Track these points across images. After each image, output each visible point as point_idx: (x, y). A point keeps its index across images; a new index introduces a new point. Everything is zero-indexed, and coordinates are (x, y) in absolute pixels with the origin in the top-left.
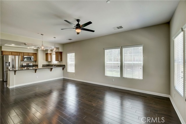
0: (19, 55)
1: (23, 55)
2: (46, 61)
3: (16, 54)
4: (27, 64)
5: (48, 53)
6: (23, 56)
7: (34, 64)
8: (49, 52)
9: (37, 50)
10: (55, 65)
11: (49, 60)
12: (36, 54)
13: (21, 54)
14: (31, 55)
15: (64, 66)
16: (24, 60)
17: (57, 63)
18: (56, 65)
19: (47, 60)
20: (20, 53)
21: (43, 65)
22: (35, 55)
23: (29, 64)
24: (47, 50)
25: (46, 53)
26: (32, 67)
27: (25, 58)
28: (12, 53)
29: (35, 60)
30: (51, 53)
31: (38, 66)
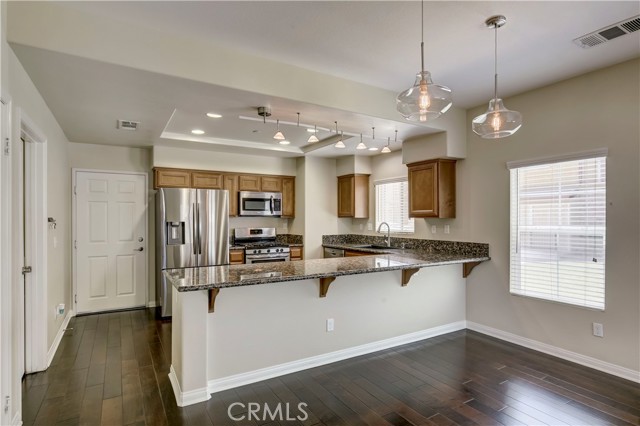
0: (220, 188)
1: (236, 188)
2: (340, 216)
3: (207, 181)
4: (252, 232)
5: (353, 176)
6: (239, 194)
7: (284, 230)
8: (359, 168)
9: (298, 161)
11: (359, 213)
12: (291, 180)
13: (228, 183)
14: (273, 188)
15: (480, 250)
16: (242, 212)
17: (412, 230)
18: (406, 240)
19: (345, 209)
20: (224, 175)
21: (326, 238)
22: (290, 185)
23: (260, 232)
24: (347, 159)
25: (339, 178)
26: (275, 246)
27: (245, 200)
28: (192, 177)
29: (289, 210)
30: (368, 175)
31: (302, 243)
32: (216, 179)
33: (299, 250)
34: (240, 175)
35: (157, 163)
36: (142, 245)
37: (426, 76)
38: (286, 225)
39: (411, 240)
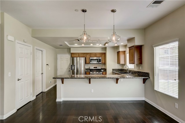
0: (85, 57)
1: (89, 57)
3: (82, 55)
5: (120, 52)
8: (121, 49)
10: (130, 71)
11: (122, 62)
13: (87, 55)
14: (99, 56)
15: (147, 75)
16: (91, 63)
21: (113, 70)
22: (104, 55)
24: (118, 47)
25: (117, 52)
26: (98, 71)
27: (91, 59)
28: (79, 55)
29: (104, 62)
30: (125, 51)
31: (106, 71)
32: (84, 55)
33: (105, 73)
34: (90, 53)
35: (71, 52)
36: (69, 70)
37: (85, 32)
38: (104, 66)
39: (133, 71)
